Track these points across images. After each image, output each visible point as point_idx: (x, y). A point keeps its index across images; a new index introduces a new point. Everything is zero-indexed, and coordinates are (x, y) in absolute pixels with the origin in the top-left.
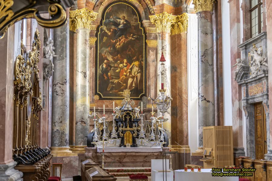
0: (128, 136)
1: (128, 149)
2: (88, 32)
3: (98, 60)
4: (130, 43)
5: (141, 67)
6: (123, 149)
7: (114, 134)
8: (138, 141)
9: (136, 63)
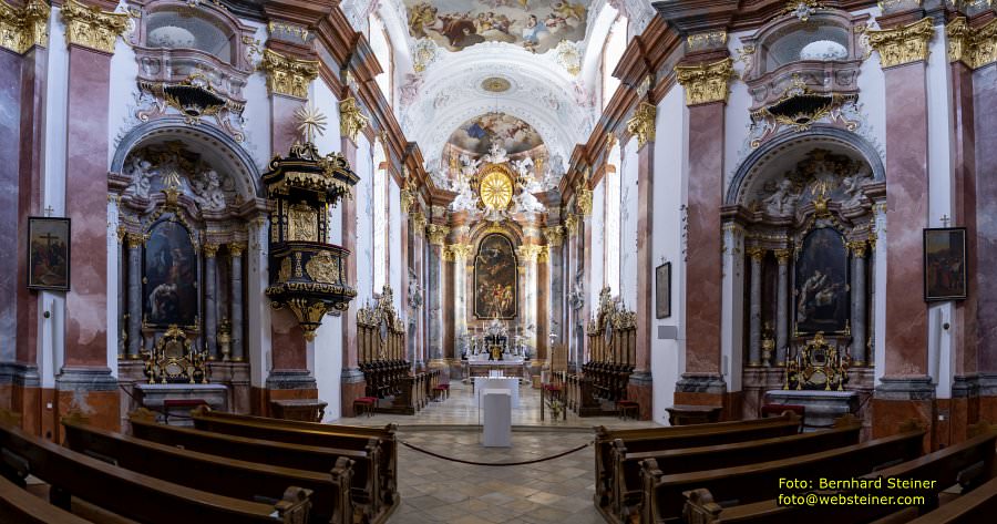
0: (495, 353)
1: (496, 362)
2: (465, 262)
3: (476, 285)
4: (504, 270)
5: (513, 291)
6: (491, 362)
7: (484, 350)
8: (504, 355)
9: (509, 287)
